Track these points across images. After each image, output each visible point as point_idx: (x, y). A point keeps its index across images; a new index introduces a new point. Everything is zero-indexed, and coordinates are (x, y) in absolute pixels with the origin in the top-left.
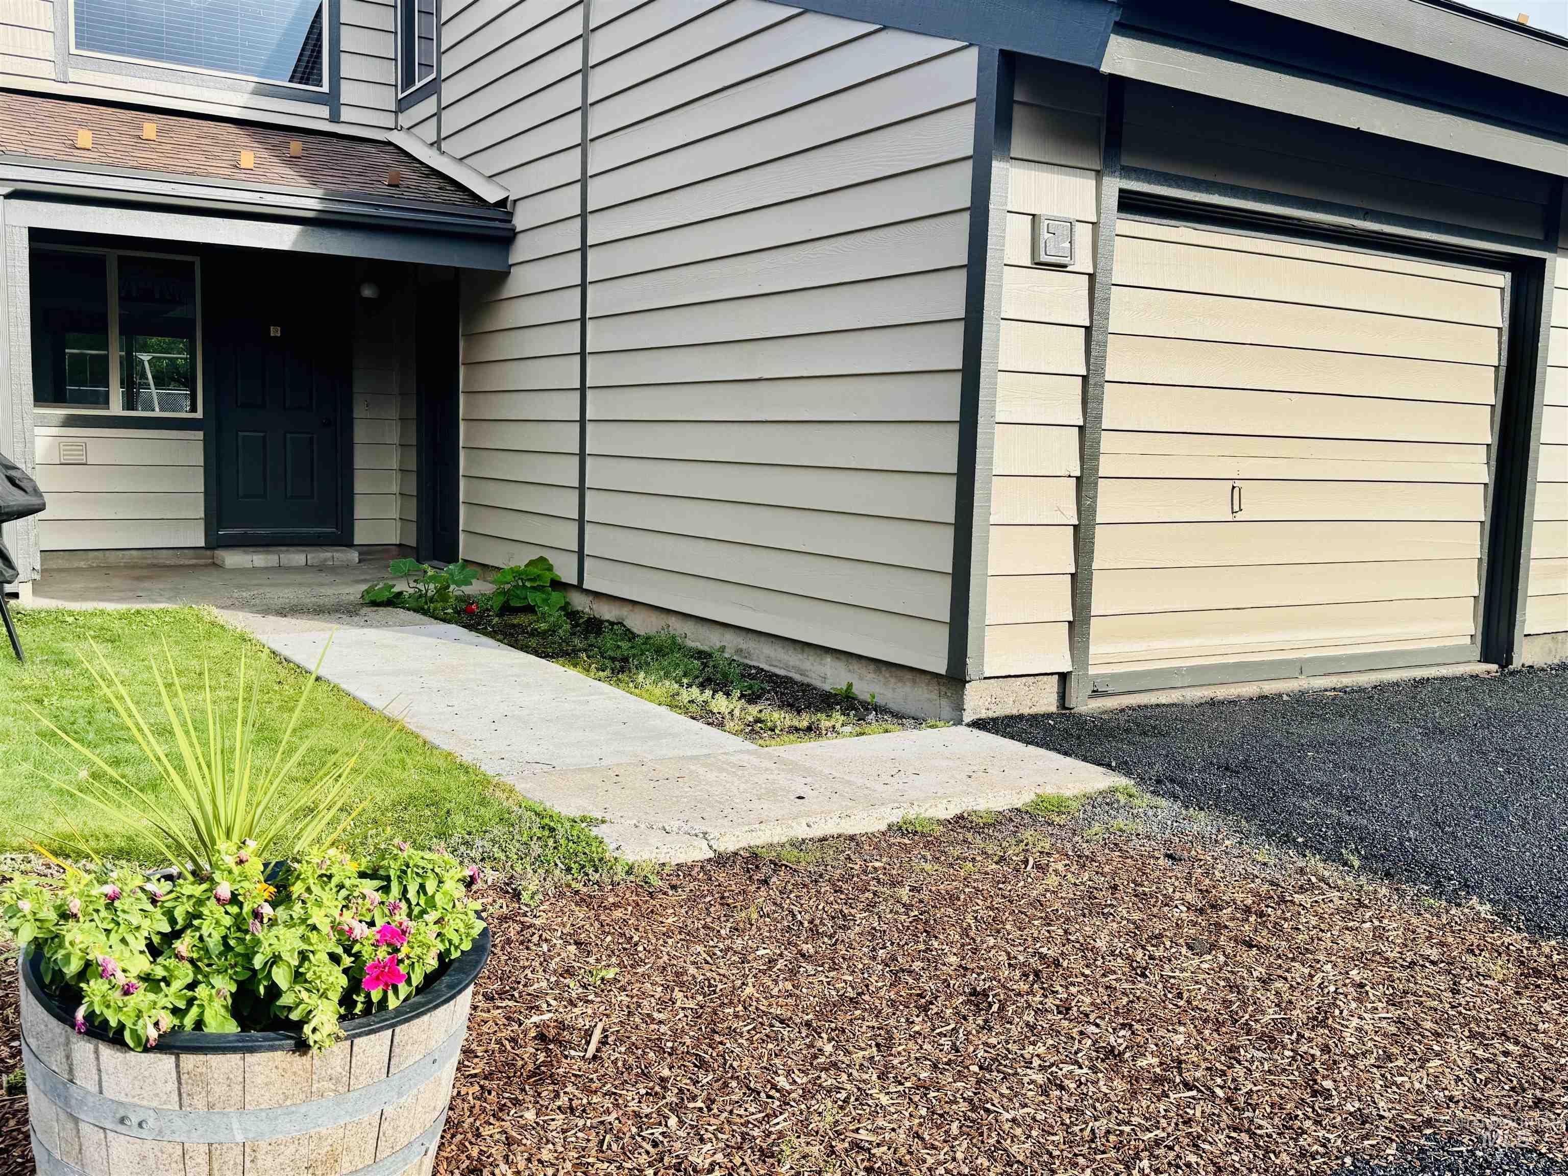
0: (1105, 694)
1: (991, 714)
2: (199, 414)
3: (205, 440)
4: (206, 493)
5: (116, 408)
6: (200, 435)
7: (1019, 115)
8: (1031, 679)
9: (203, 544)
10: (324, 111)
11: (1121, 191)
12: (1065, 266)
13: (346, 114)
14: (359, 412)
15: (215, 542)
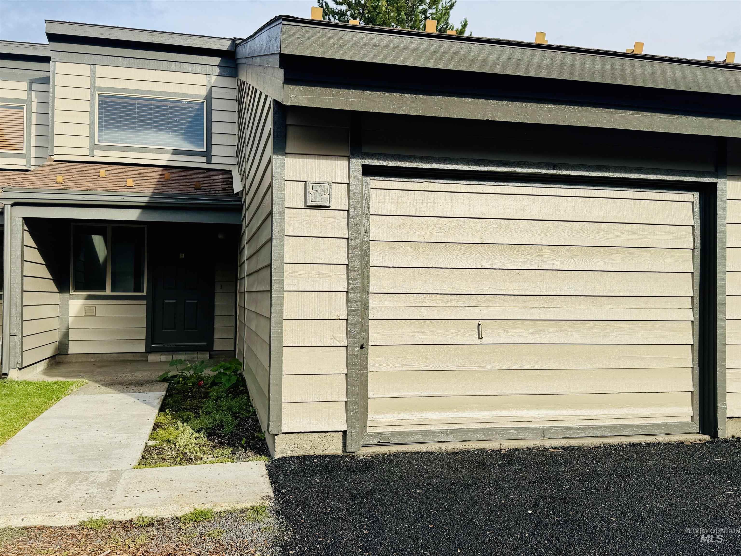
0: (388, 444)
1: (294, 454)
2: (145, 293)
3: (147, 305)
4: (147, 328)
5: (108, 292)
6: (145, 302)
7: (291, 132)
8: (324, 434)
9: (144, 351)
10: (204, 159)
11: (363, 166)
12: (329, 207)
13: (214, 160)
14: (218, 290)
15: (150, 350)
